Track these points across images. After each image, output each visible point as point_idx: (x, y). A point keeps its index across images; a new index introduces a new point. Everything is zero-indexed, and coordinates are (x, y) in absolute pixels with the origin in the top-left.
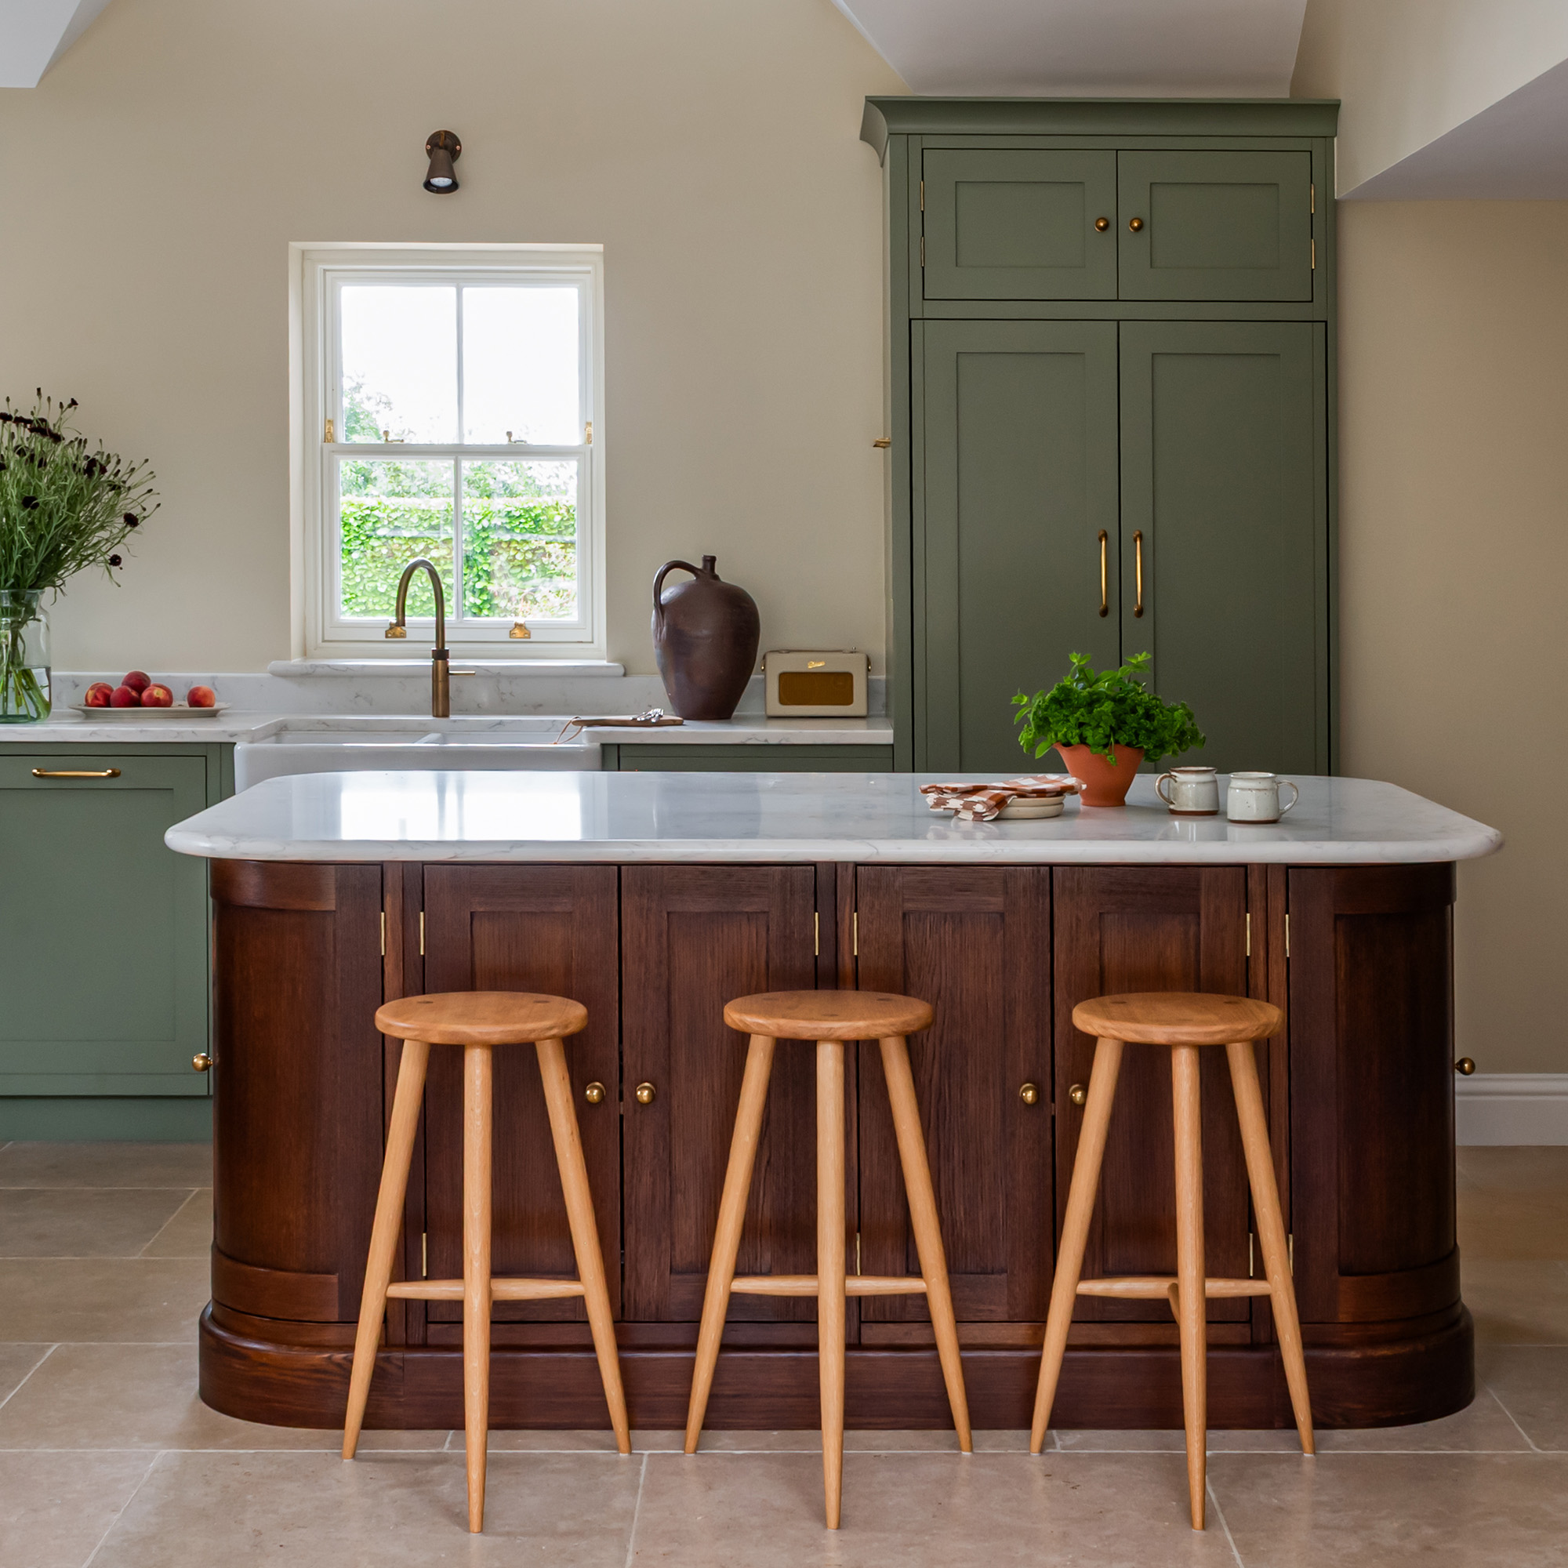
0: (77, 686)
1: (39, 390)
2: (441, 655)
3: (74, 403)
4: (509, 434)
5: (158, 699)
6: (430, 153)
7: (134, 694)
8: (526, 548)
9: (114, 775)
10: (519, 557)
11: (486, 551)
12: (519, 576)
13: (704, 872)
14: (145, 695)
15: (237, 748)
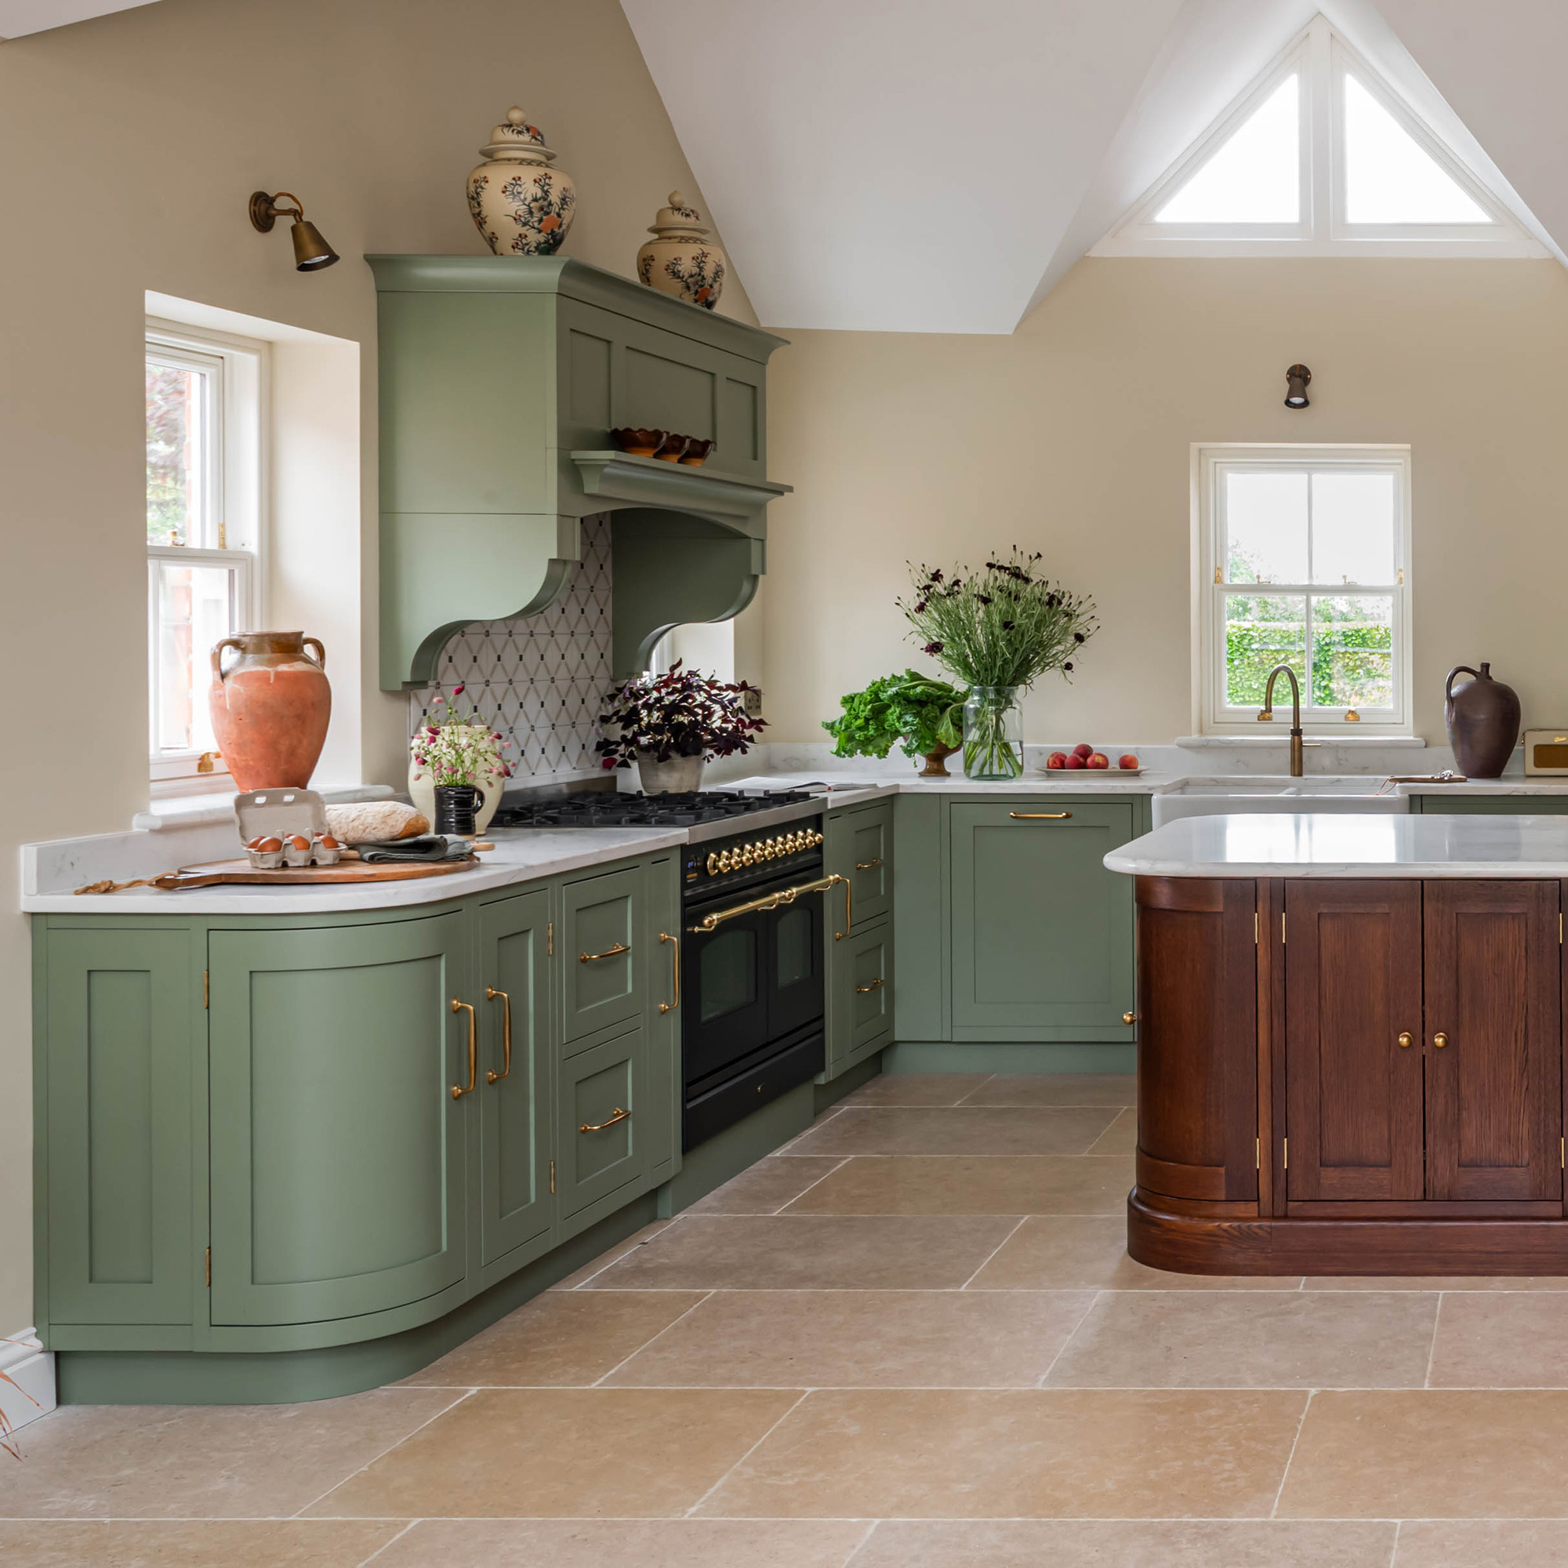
0: (1041, 754)
1: (1014, 546)
2: (1297, 732)
3: (1039, 556)
4: (1345, 577)
5: (1098, 763)
6: (1289, 380)
7: (1081, 760)
8: (1357, 657)
9: (1068, 816)
10: (1351, 664)
11: (1328, 659)
12: (1351, 677)
13: (1481, 885)
14: (1089, 760)
15: (1154, 797)
